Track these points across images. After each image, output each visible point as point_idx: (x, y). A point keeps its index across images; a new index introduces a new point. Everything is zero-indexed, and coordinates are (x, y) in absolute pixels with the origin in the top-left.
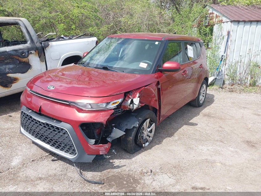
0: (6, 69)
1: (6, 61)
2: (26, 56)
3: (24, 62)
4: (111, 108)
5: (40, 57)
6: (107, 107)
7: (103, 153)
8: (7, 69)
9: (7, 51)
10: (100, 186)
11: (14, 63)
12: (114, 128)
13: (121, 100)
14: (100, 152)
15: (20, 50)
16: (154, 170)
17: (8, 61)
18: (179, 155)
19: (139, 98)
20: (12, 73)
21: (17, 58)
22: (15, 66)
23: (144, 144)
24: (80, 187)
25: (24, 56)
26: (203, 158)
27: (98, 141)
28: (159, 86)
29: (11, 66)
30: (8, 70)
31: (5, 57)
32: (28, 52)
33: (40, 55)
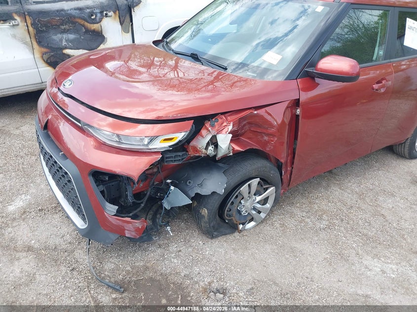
0: (62, 40)
1: (63, 27)
2: (98, 20)
3: (94, 31)
4: (156, 150)
5: (121, 24)
6: (151, 147)
7: (132, 235)
8: (64, 41)
9: (66, 8)
10: (114, 296)
11: (76, 31)
12: (172, 188)
13: (183, 134)
14: (126, 231)
15: (88, 8)
16: (234, 291)
17: (66, 27)
18: (309, 267)
19: (231, 135)
20: (71, 49)
21: (82, 22)
22: (79, 36)
23: (243, 224)
24: (79, 287)
25: (93, 19)
26: (360, 292)
27: (140, 206)
28: (298, 110)
29: (72, 36)
30: (66, 43)
31: (62, 20)
32: (101, 12)
33: (122, 20)
